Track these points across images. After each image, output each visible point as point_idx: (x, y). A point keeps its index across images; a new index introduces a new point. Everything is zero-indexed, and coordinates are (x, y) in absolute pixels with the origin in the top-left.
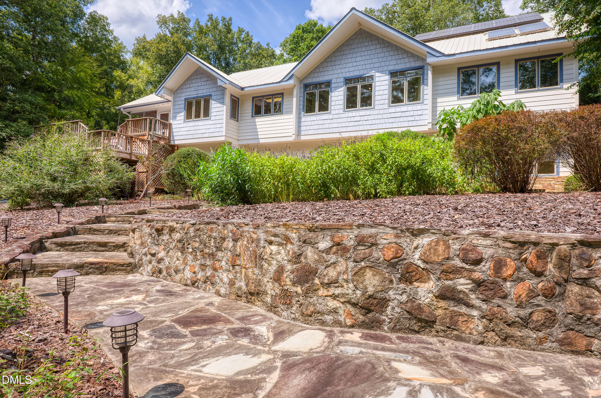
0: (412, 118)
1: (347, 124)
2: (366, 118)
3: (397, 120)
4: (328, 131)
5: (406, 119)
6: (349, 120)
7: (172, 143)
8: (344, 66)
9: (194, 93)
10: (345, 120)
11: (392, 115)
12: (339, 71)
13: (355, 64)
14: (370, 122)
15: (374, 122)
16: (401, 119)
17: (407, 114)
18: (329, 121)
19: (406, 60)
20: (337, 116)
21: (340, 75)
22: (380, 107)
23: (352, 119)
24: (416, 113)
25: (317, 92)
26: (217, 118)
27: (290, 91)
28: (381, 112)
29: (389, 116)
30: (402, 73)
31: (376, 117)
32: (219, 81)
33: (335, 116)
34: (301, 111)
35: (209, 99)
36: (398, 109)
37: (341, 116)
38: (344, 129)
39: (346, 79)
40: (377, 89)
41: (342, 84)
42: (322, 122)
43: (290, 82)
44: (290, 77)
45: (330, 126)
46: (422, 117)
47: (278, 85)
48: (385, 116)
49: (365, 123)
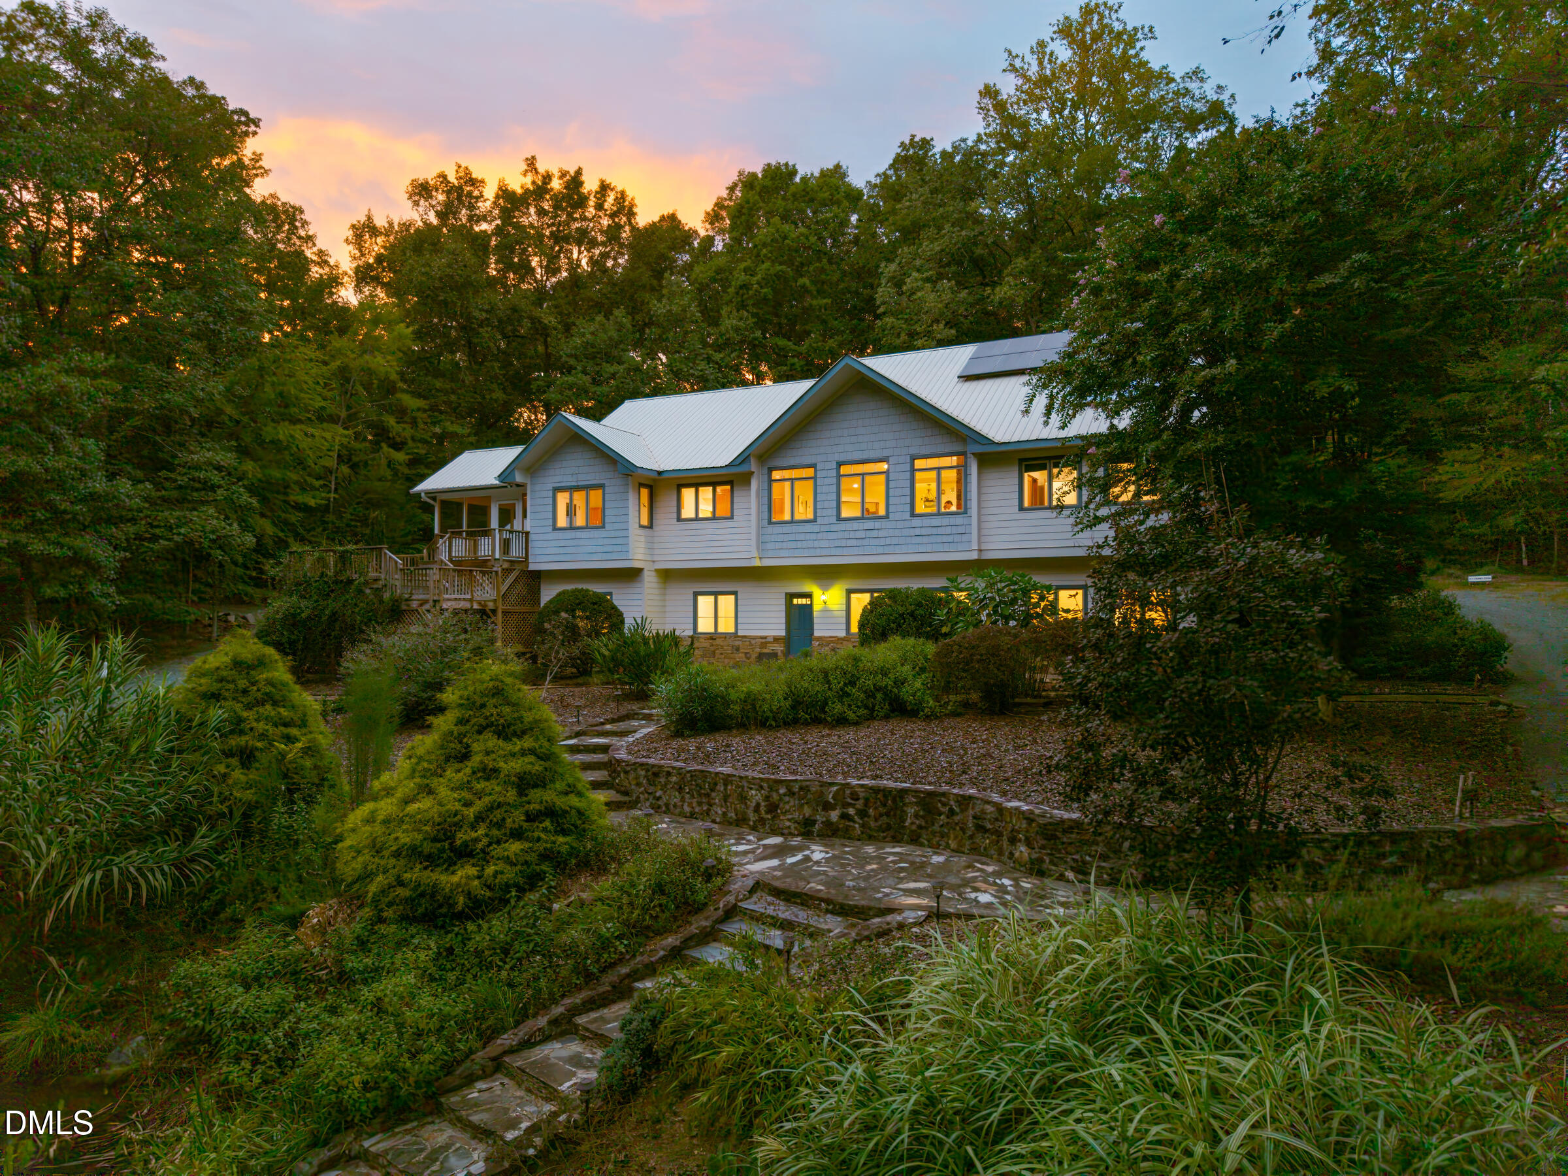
0: (950, 539)
1: (843, 543)
2: (874, 534)
3: (925, 540)
4: (812, 552)
5: (939, 539)
6: (847, 535)
7: (532, 567)
8: (837, 440)
9: (569, 478)
10: (841, 535)
11: (918, 532)
12: (828, 449)
13: (854, 439)
14: (882, 541)
15: (889, 541)
16: (933, 539)
17: (941, 531)
18: (813, 536)
19: (938, 439)
20: (827, 528)
21: (830, 457)
22: (898, 516)
23: (852, 535)
24: (954, 530)
26: (617, 526)
27: (745, 479)
28: (900, 524)
31: (891, 533)
33: (824, 528)
34: (766, 515)
35: (600, 492)
36: (927, 522)
37: (834, 528)
38: (839, 551)
39: (840, 464)
40: (892, 484)
41: (834, 473)
42: (802, 537)
43: (743, 469)
44: (743, 458)
45: (816, 544)
46: (965, 538)
47: (723, 472)
48: (906, 532)
49: (873, 542)
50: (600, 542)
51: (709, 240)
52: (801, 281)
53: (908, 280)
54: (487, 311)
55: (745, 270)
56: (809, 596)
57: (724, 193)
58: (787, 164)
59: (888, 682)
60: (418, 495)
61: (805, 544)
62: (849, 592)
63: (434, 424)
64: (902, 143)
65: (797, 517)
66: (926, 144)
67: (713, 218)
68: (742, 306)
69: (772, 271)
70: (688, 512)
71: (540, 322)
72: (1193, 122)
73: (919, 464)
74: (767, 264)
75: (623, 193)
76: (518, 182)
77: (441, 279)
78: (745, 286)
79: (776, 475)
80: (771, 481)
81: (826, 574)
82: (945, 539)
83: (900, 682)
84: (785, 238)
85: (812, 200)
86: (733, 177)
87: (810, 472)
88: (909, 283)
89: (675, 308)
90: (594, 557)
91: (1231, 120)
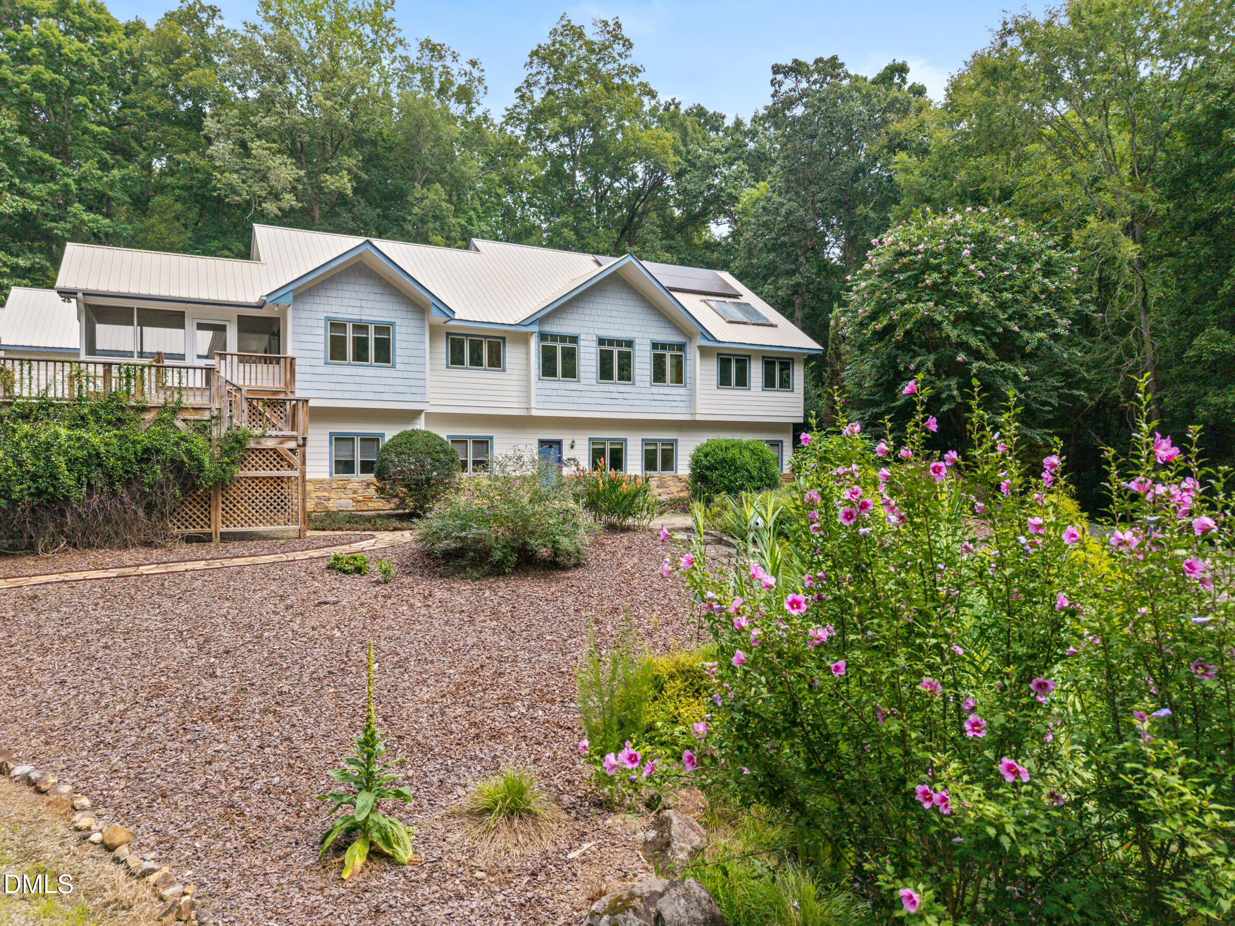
0: (671, 404)
1: (602, 401)
2: (626, 396)
3: (660, 404)
4: (577, 407)
5: (667, 404)
8: (596, 318)
10: (599, 395)
11: (656, 397)
12: (589, 324)
13: (609, 320)
14: (631, 402)
15: (635, 402)
16: (663, 403)
17: (670, 398)
18: (577, 393)
19: (669, 331)
20: (589, 388)
21: (591, 331)
22: (642, 384)
24: (676, 398)
25: (559, 346)
26: (410, 367)
27: (523, 339)
28: (643, 391)
29: (651, 397)
30: (664, 346)
31: (637, 396)
33: (585, 387)
34: (537, 372)
36: (662, 390)
37: (594, 388)
38: (599, 408)
39: (600, 338)
40: (638, 360)
41: (595, 344)
42: (569, 393)
43: (531, 329)
44: (533, 320)
45: (580, 400)
46: (686, 404)
47: (513, 328)
48: (647, 397)
49: (623, 402)
50: (390, 381)
56: (560, 442)
61: (570, 400)
62: (592, 440)
80: (540, 343)
90: (384, 397)
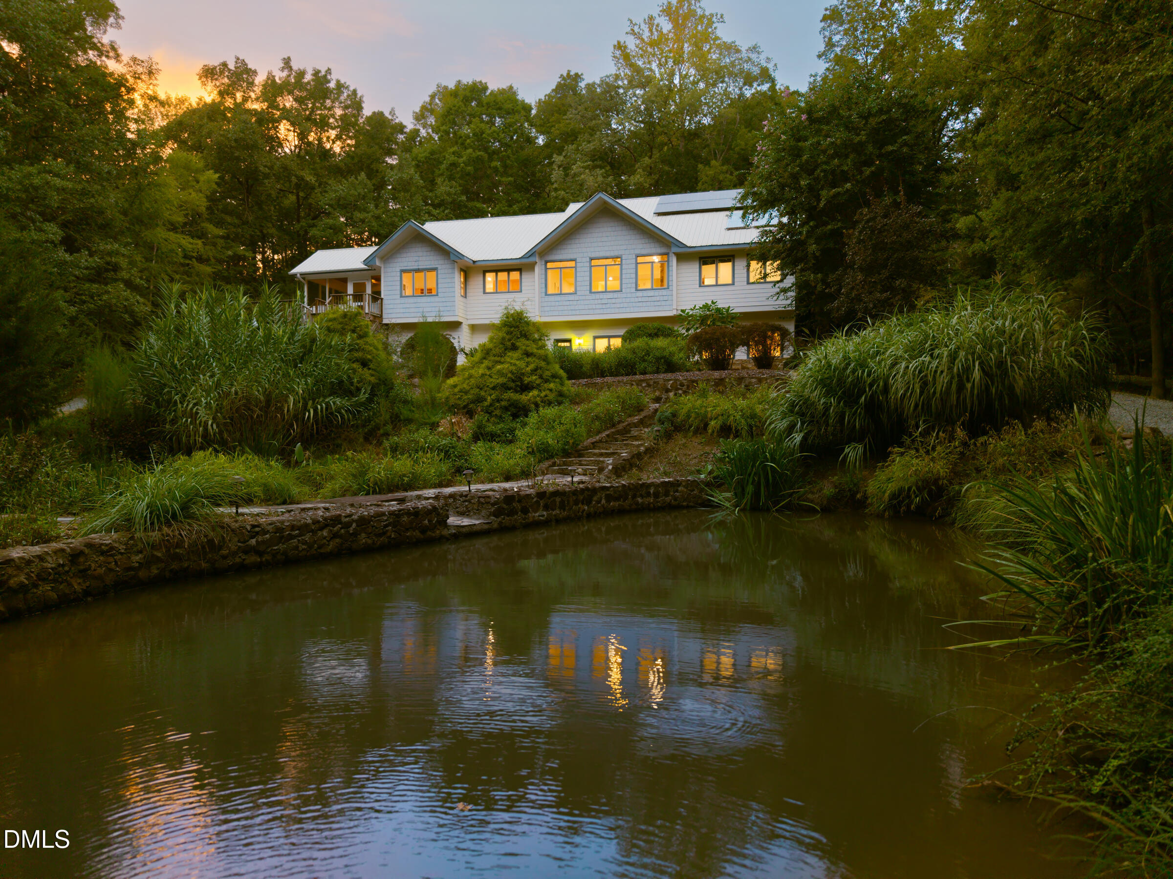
0: (659, 303)
1: (595, 307)
3: (644, 304)
4: (574, 313)
5: (652, 304)
7: (385, 321)
8: (589, 245)
9: (412, 264)
10: (592, 302)
11: (640, 299)
12: (584, 250)
13: (600, 244)
14: (618, 306)
15: (622, 305)
16: (648, 304)
17: (653, 299)
18: (575, 303)
19: (652, 245)
20: (584, 298)
21: (585, 255)
22: (628, 290)
23: (600, 302)
24: (662, 298)
26: (446, 295)
28: (629, 295)
29: (636, 300)
31: (623, 300)
32: (451, 255)
33: (581, 298)
34: (544, 290)
35: (434, 273)
36: (645, 294)
37: (587, 297)
38: (591, 312)
39: (592, 259)
40: (624, 272)
41: (588, 264)
42: (568, 303)
43: (532, 260)
44: (531, 253)
45: (576, 307)
46: (667, 303)
47: (518, 261)
48: (632, 300)
49: (613, 306)
50: (435, 304)
51: (416, 132)
52: (494, 164)
53: (574, 167)
54: (269, 169)
55: (454, 153)
56: (569, 341)
57: (428, 99)
58: (481, 82)
59: (666, 353)
60: (295, 275)
61: (570, 308)
62: (595, 338)
63: (228, 249)
64: (562, 75)
65: (563, 292)
66: (578, 77)
67: (419, 117)
68: (451, 178)
69: (474, 155)
70: (490, 287)
71: (303, 179)
72: (749, 80)
73: (640, 260)
74: (470, 151)
75: (355, 92)
76: (280, 76)
77: (236, 140)
78: (454, 165)
79: (549, 265)
80: (546, 269)
81: (580, 326)
82: (656, 303)
83: (672, 354)
84: (483, 133)
85: (500, 109)
86: (433, 89)
87: (572, 264)
88: (575, 168)
89: (405, 176)
90: (431, 314)
91: (773, 81)
